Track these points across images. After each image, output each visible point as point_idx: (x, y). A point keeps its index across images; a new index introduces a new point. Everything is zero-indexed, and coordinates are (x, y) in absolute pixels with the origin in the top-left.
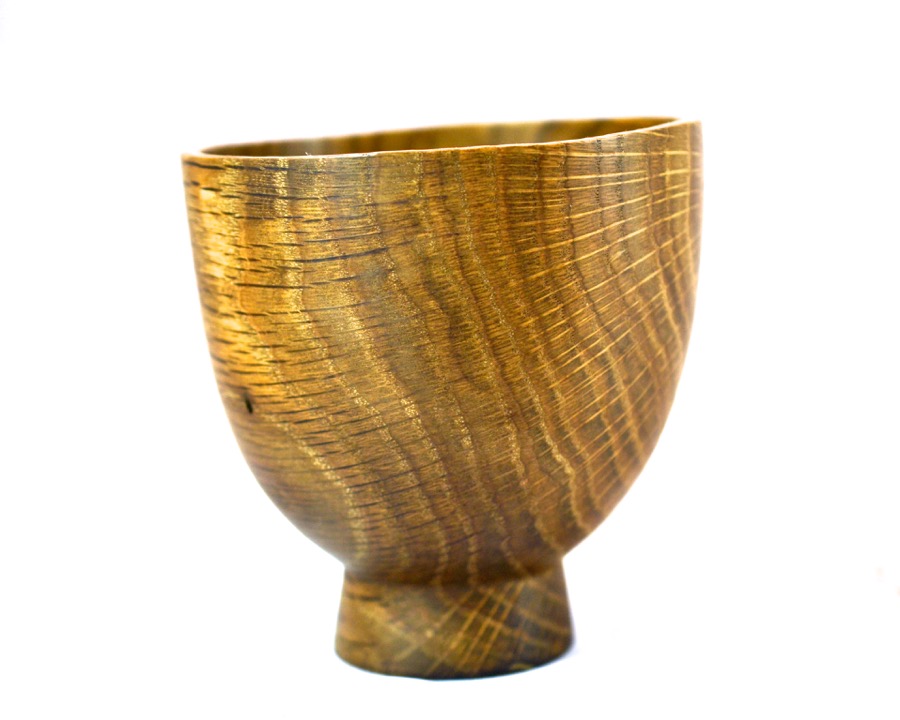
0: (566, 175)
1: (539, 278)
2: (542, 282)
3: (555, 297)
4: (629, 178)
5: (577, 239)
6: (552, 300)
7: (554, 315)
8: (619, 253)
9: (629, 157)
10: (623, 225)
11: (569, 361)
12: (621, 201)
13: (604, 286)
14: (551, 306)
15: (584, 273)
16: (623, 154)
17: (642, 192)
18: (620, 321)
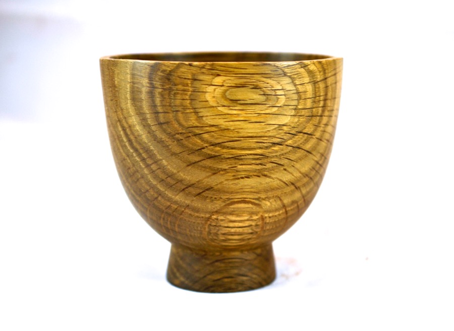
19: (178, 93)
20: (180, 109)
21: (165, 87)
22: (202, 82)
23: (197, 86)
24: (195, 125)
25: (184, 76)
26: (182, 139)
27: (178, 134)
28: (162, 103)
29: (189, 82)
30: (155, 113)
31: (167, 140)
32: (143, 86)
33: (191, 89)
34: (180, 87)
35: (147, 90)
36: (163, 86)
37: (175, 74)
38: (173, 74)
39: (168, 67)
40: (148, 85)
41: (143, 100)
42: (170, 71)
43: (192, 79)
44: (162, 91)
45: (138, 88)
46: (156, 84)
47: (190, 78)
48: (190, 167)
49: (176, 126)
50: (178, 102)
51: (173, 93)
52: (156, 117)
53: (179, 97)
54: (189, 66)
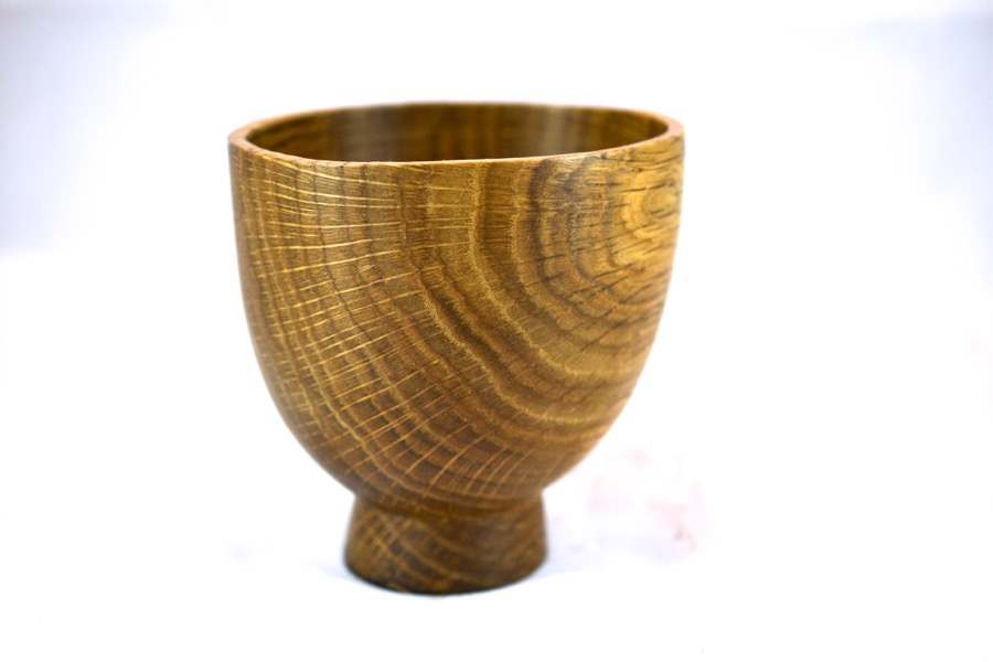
0: (315, 191)
1: (301, 271)
2: (304, 275)
3: (313, 290)
4: (374, 203)
5: (327, 246)
6: (312, 293)
7: (314, 305)
8: (368, 267)
9: (375, 185)
10: (371, 243)
11: (330, 346)
12: (366, 222)
13: (354, 292)
14: (311, 297)
15: (335, 276)
16: (368, 181)
17: (393, 218)
18: (375, 324)
19: (584, 215)
20: (586, 245)
21: (561, 207)
22: (621, 188)
23: (614, 195)
24: (604, 271)
25: (594, 180)
26: (582, 302)
27: (576, 292)
28: (553, 239)
29: (602, 189)
30: (539, 260)
31: (555, 308)
32: (514, 210)
33: (606, 203)
34: (589, 202)
35: (522, 218)
36: (557, 204)
37: (580, 178)
38: (575, 178)
39: (567, 166)
40: (526, 207)
41: (511, 237)
42: (571, 174)
43: (607, 185)
44: (556, 216)
45: (500, 216)
46: (543, 204)
47: (604, 182)
48: (584, 353)
49: (577, 277)
50: (583, 232)
51: (575, 216)
52: (538, 268)
53: (586, 221)
54: (602, 160)
